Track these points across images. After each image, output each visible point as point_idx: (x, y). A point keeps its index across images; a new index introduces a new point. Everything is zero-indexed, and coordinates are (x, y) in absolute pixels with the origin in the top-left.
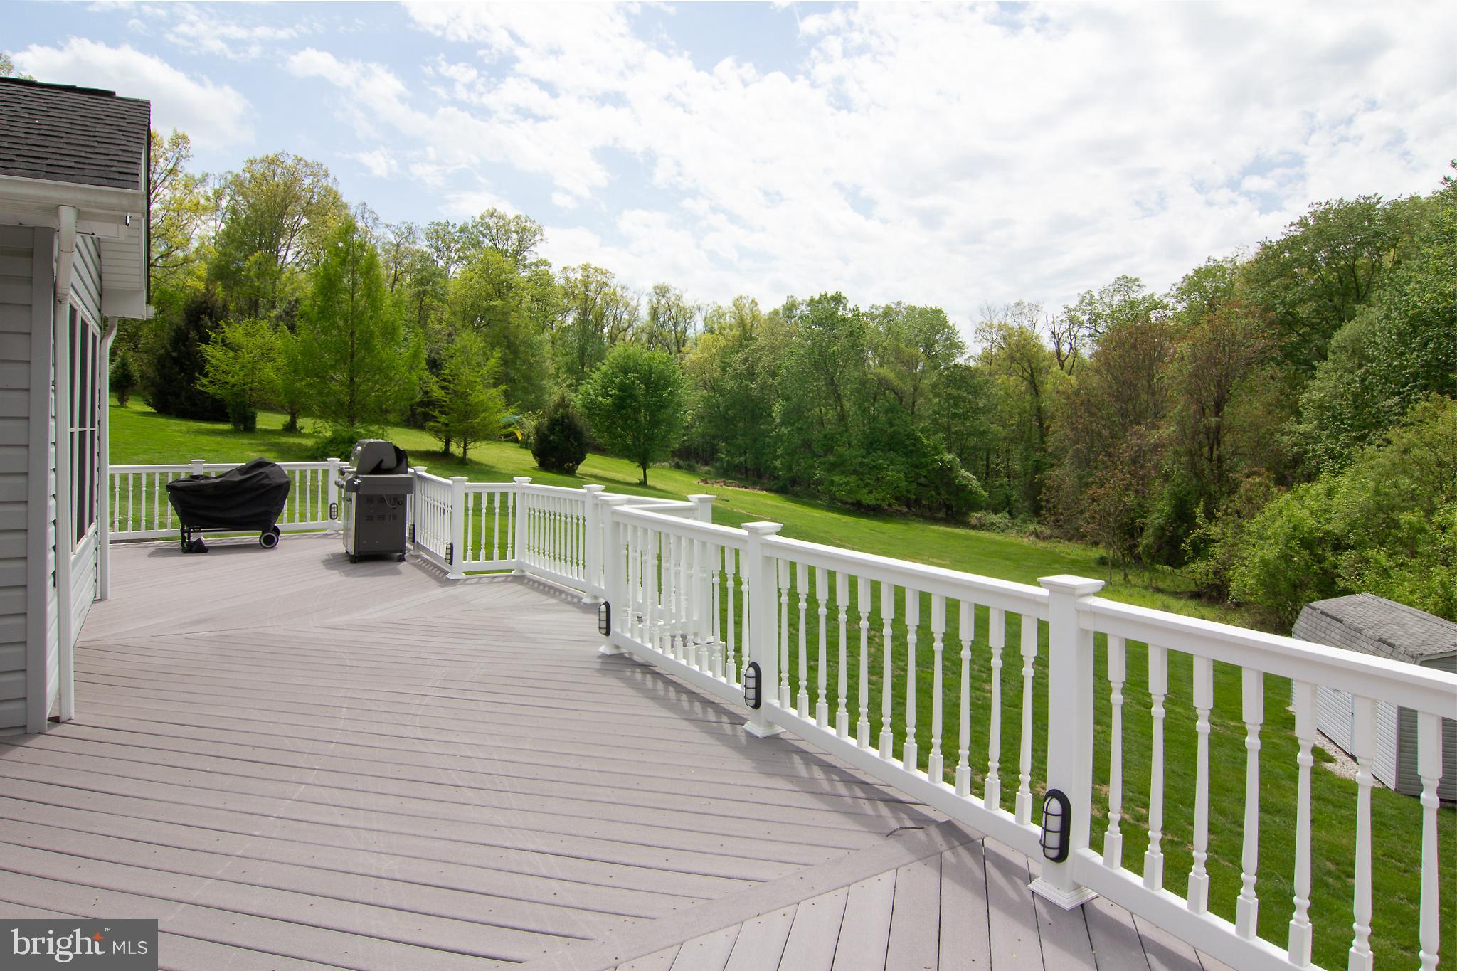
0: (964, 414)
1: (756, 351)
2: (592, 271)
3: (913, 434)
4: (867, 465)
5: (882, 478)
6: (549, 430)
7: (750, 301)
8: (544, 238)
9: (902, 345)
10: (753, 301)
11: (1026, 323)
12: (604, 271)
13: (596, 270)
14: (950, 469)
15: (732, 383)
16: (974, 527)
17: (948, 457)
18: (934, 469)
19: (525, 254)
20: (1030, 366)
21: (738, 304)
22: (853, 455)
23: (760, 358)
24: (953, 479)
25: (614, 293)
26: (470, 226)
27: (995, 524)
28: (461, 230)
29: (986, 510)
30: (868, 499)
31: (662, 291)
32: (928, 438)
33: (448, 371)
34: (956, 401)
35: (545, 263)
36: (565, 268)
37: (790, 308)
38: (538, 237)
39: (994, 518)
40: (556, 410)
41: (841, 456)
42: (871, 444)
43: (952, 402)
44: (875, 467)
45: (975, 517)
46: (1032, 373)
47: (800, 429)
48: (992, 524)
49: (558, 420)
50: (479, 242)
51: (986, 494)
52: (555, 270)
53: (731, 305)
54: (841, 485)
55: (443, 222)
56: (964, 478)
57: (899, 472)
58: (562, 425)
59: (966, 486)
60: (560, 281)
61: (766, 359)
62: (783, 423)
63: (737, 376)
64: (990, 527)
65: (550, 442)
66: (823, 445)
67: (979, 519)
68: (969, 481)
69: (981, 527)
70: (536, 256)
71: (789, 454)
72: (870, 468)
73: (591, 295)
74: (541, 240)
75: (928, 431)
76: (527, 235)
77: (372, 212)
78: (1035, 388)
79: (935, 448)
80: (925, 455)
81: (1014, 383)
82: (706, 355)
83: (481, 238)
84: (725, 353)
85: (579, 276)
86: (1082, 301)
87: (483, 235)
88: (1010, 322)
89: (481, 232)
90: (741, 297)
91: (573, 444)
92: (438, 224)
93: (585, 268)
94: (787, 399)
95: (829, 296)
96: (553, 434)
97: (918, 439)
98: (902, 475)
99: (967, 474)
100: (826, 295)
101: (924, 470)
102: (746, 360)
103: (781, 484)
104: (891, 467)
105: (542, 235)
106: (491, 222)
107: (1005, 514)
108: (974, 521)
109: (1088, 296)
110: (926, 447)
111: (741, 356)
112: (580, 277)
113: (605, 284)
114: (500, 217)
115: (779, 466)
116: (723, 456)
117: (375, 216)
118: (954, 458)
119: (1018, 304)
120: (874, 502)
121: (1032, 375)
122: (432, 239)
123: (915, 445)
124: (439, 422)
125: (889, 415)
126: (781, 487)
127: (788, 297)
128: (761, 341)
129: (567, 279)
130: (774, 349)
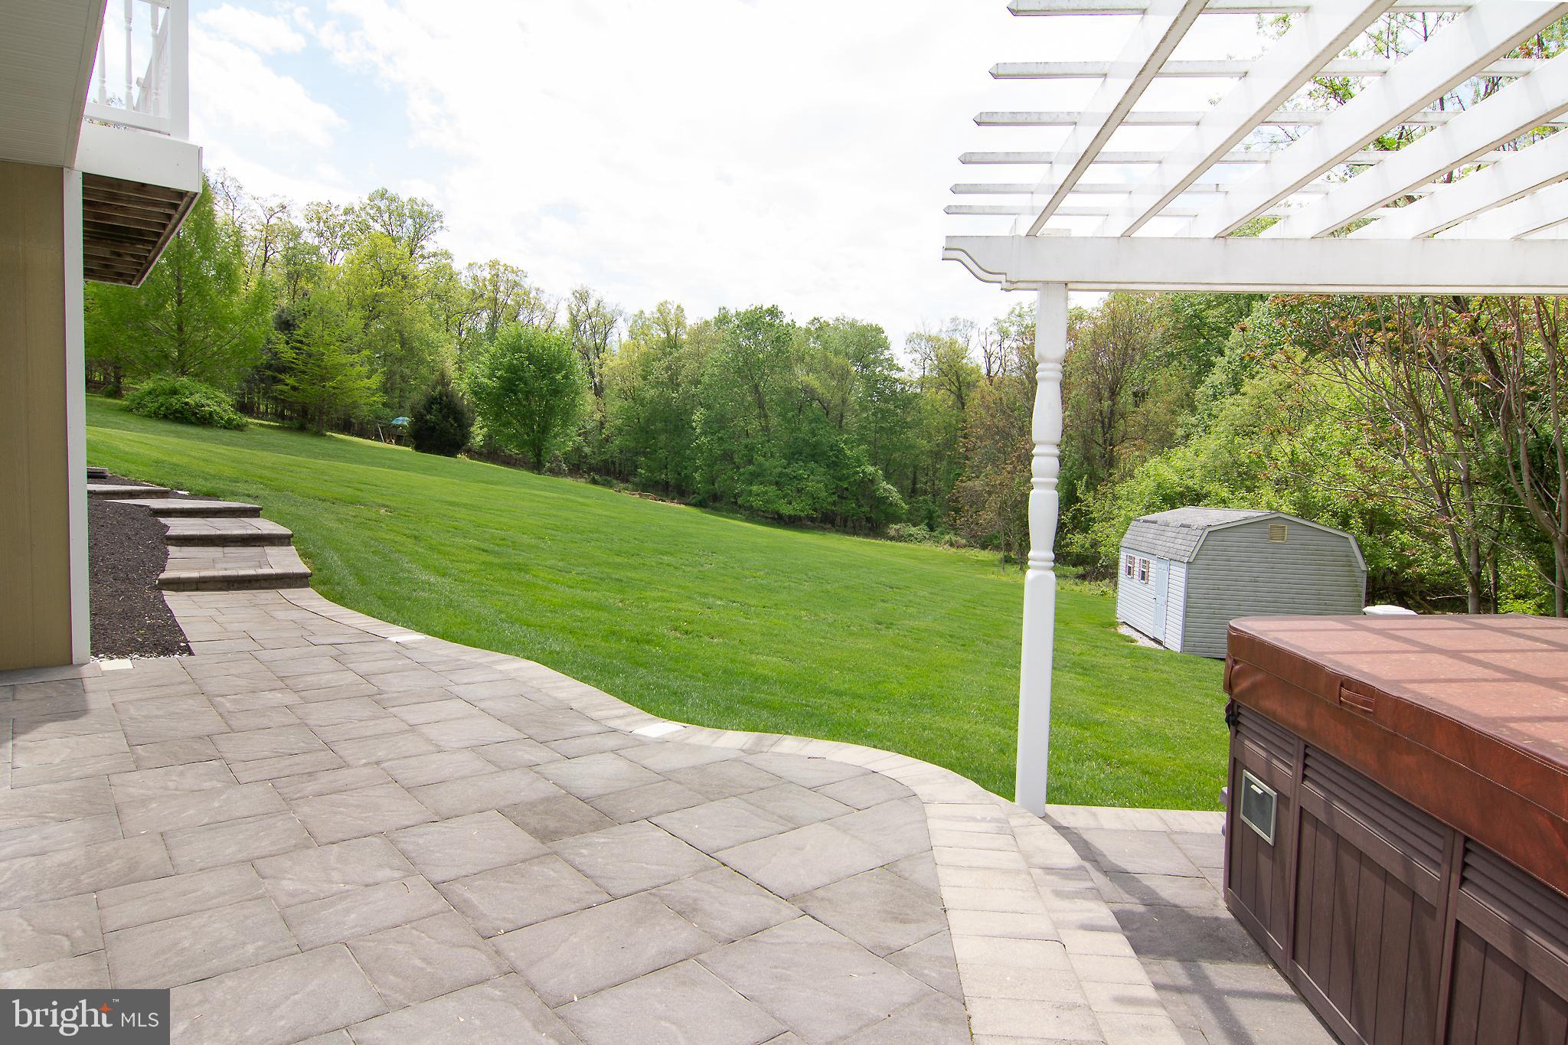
0: (891, 429)
1: (679, 359)
2: (502, 269)
3: (836, 445)
4: (787, 475)
5: (802, 489)
6: (425, 409)
7: (675, 307)
8: (444, 225)
9: (831, 356)
10: (678, 307)
11: (961, 341)
12: (515, 269)
13: (506, 268)
14: (872, 481)
15: (652, 392)
16: (892, 539)
17: (870, 469)
18: (855, 480)
19: (424, 243)
20: (958, 379)
21: (662, 309)
22: (775, 465)
23: (684, 366)
24: (874, 491)
25: (527, 294)
26: (357, 208)
27: (913, 535)
28: (346, 212)
29: (905, 522)
30: (786, 510)
31: (582, 297)
32: (851, 449)
33: (301, 332)
34: (885, 414)
35: (447, 255)
36: (470, 264)
37: (723, 320)
38: (437, 225)
39: (913, 530)
40: (434, 388)
41: (760, 465)
42: (794, 454)
43: (879, 415)
44: (795, 477)
45: (893, 529)
46: (960, 386)
47: (720, 439)
48: (911, 535)
49: (436, 399)
50: (369, 227)
51: (906, 507)
52: (458, 265)
53: (655, 310)
54: (758, 495)
55: (325, 202)
56: (885, 490)
57: (818, 482)
58: (440, 403)
59: (888, 498)
60: (465, 280)
61: (691, 366)
62: (704, 433)
63: (659, 384)
64: (909, 538)
65: (426, 421)
66: (744, 455)
67: (897, 531)
68: (890, 493)
69: (899, 538)
70: (435, 245)
71: (709, 466)
72: (791, 479)
73: (501, 297)
74: (441, 227)
75: (853, 442)
76: (424, 220)
77: (233, 179)
78: (961, 401)
79: (858, 460)
80: (847, 466)
81: (942, 398)
82: (626, 362)
83: (371, 222)
84: (647, 362)
85: (487, 274)
86: (1012, 312)
87: (373, 218)
88: (944, 337)
89: (369, 214)
90: (666, 302)
91: (452, 425)
92: (318, 205)
93: (494, 265)
94: (709, 407)
95: (764, 308)
96: (429, 412)
97: (841, 450)
98: (821, 485)
99: (889, 486)
100: (761, 308)
101: (846, 482)
102: (668, 368)
103: (700, 498)
104: (812, 477)
105: (442, 222)
106: (383, 204)
107: (923, 526)
108: (892, 533)
109: (1018, 308)
110: (849, 458)
111: (664, 363)
112: (488, 277)
113: (516, 284)
114: (393, 200)
115: (698, 478)
116: (643, 472)
117: (237, 184)
118: (876, 471)
119: (953, 320)
120: (792, 513)
121: (960, 389)
122: (312, 221)
123: (837, 457)
124: (287, 385)
125: (813, 425)
126: (700, 502)
127: (720, 309)
128: (686, 348)
129: (475, 278)
130: (698, 356)
